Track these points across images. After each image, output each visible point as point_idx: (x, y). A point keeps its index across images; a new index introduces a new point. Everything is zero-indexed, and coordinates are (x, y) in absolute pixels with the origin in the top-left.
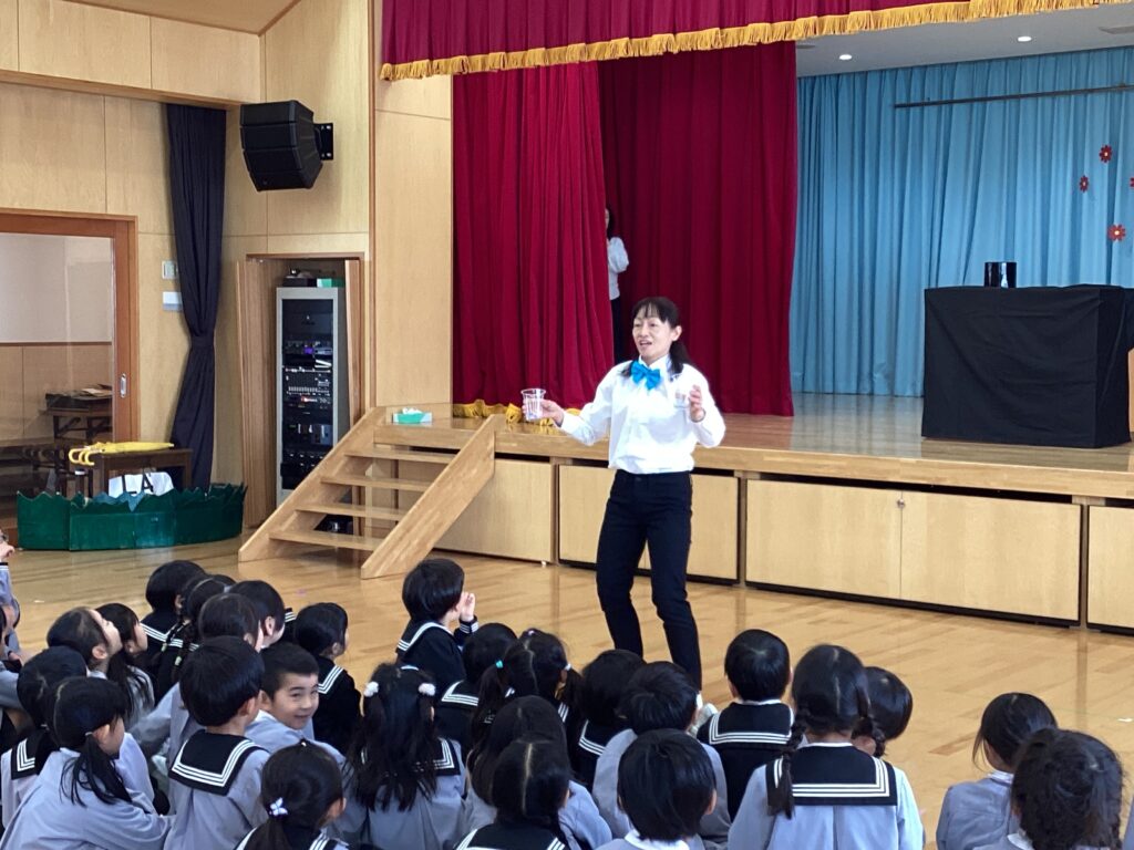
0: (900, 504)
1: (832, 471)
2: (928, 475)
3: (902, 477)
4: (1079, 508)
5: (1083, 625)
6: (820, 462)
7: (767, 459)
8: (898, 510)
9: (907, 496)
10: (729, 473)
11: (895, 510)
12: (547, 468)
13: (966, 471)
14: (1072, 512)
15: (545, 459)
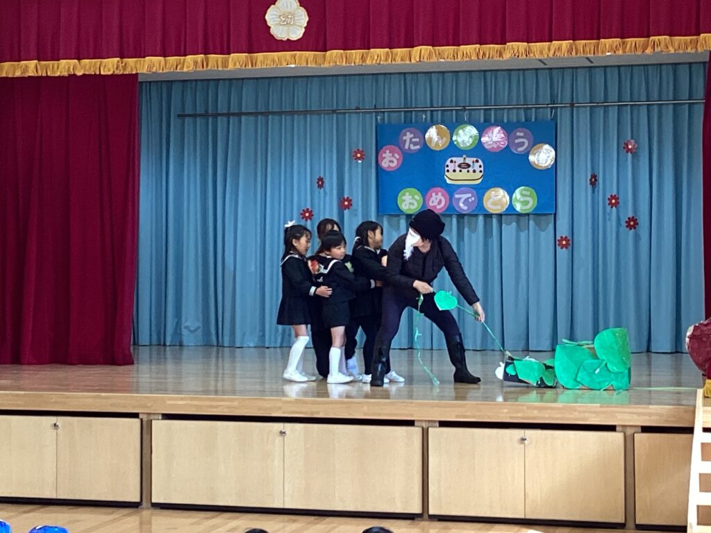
0: (282, 433)
1: (226, 410)
2: (304, 410)
3: (283, 413)
4: (420, 429)
5: (425, 516)
6: (214, 403)
7: (169, 402)
8: (281, 438)
9: (288, 427)
10: (135, 415)
11: (279, 439)
14: (415, 432)
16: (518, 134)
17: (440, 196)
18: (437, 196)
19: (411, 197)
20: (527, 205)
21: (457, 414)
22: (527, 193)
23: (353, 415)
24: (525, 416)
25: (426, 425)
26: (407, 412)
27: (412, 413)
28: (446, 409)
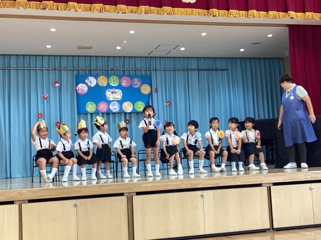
0: (202, 196)
1: (174, 187)
3: (203, 185)
4: (267, 187)
5: (271, 230)
6: (168, 184)
7: (143, 185)
8: (202, 198)
9: (205, 192)
10: (122, 194)
11: (201, 199)
12: (15, 207)
13: (227, 180)
14: (264, 189)
15: (12, 203)
16: (135, 80)
17: (104, 105)
18: (103, 105)
19: (91, 106)
20: (140, 108)
21: (283, 179)
22: (141, 104)
23: (237, 183)
24: (311, 177)
25: (269, 185)
26: (261, 180)
27: (263, 180)
28: (278, 177)
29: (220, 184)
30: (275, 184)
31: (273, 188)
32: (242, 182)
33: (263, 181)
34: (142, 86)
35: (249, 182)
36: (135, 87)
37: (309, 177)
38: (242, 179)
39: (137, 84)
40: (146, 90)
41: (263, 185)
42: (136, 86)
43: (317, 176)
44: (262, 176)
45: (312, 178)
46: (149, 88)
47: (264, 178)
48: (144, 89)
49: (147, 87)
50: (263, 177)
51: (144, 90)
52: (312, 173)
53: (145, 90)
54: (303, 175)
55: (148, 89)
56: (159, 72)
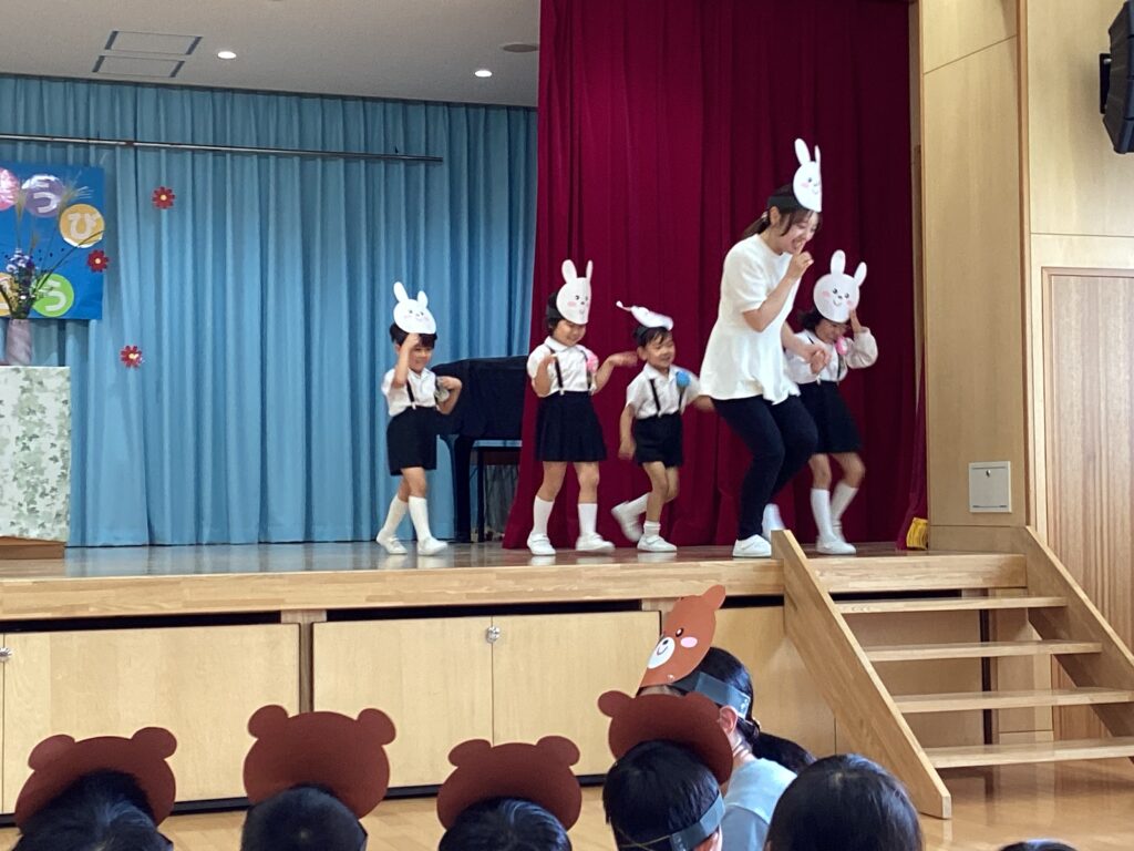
20: (57, 303)
21: (370, 594)
22: (57, 284)
23: (161, 608)
24: (494, 591)
25: (304, 620)
26: (271, 596)
27: (280, 597)
28: (349, 587)
29: (86, 607)
30: (335, 615)
31: (326, 632)
32: (186, 604)
33: (282, 601)
34: (67, 210)
35: (217, 603)
36: (37, 211)
37: (483, 590)
38: (186, 591)
39: (47, 201)
40: (82, 228)
41: (283, 618)
42: (42, 210)
43: (519, 588)
44: (278, 581)
45: (496, 595)
46: (97, 220)
47: (286, 589)
48: (74, 224)
49: (87, 215)
50: (284, 585)
51: (78, 228)
52: (500, 577)
53: (81, 226)
54: (461, 581)
55: (95, 224)
56: (151, 156)
